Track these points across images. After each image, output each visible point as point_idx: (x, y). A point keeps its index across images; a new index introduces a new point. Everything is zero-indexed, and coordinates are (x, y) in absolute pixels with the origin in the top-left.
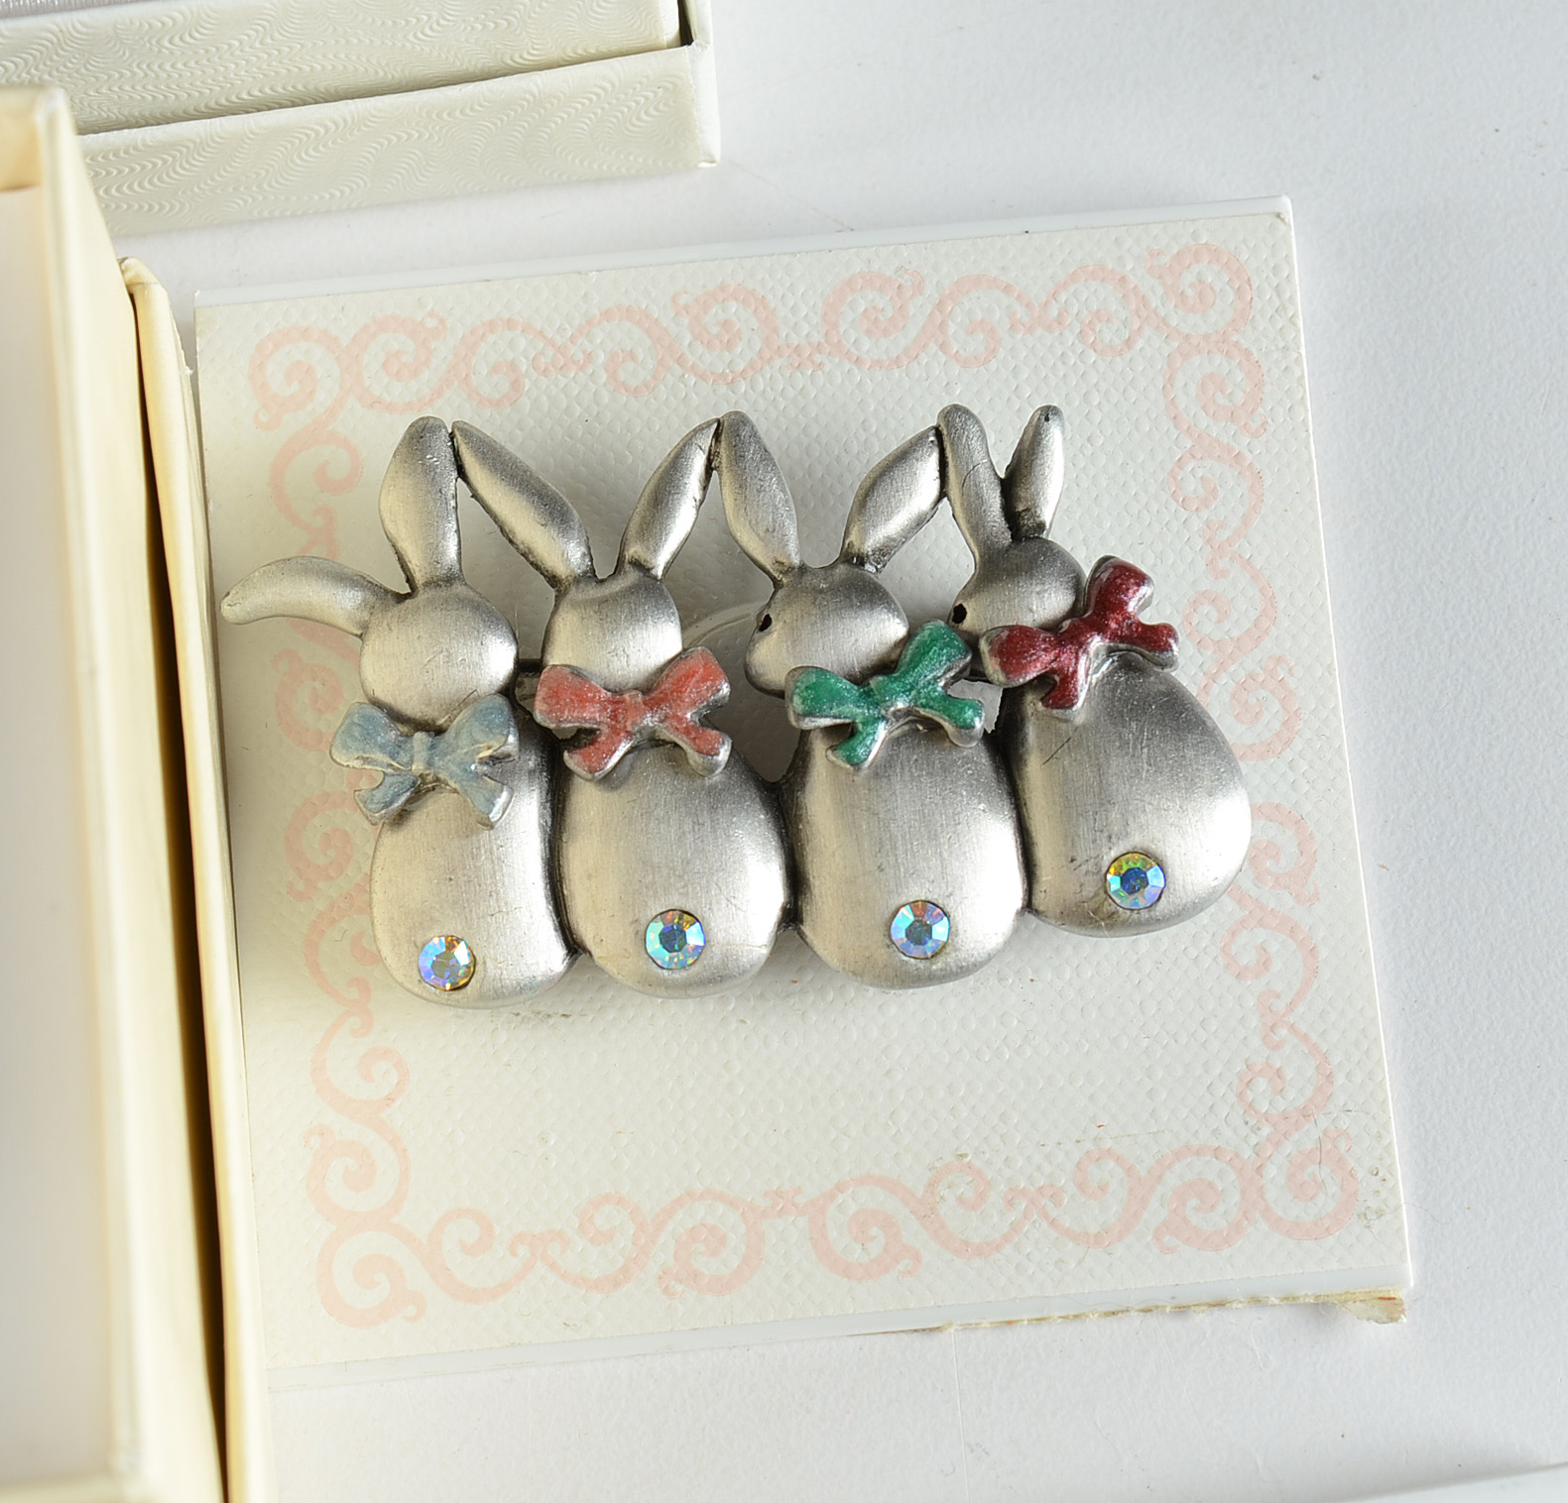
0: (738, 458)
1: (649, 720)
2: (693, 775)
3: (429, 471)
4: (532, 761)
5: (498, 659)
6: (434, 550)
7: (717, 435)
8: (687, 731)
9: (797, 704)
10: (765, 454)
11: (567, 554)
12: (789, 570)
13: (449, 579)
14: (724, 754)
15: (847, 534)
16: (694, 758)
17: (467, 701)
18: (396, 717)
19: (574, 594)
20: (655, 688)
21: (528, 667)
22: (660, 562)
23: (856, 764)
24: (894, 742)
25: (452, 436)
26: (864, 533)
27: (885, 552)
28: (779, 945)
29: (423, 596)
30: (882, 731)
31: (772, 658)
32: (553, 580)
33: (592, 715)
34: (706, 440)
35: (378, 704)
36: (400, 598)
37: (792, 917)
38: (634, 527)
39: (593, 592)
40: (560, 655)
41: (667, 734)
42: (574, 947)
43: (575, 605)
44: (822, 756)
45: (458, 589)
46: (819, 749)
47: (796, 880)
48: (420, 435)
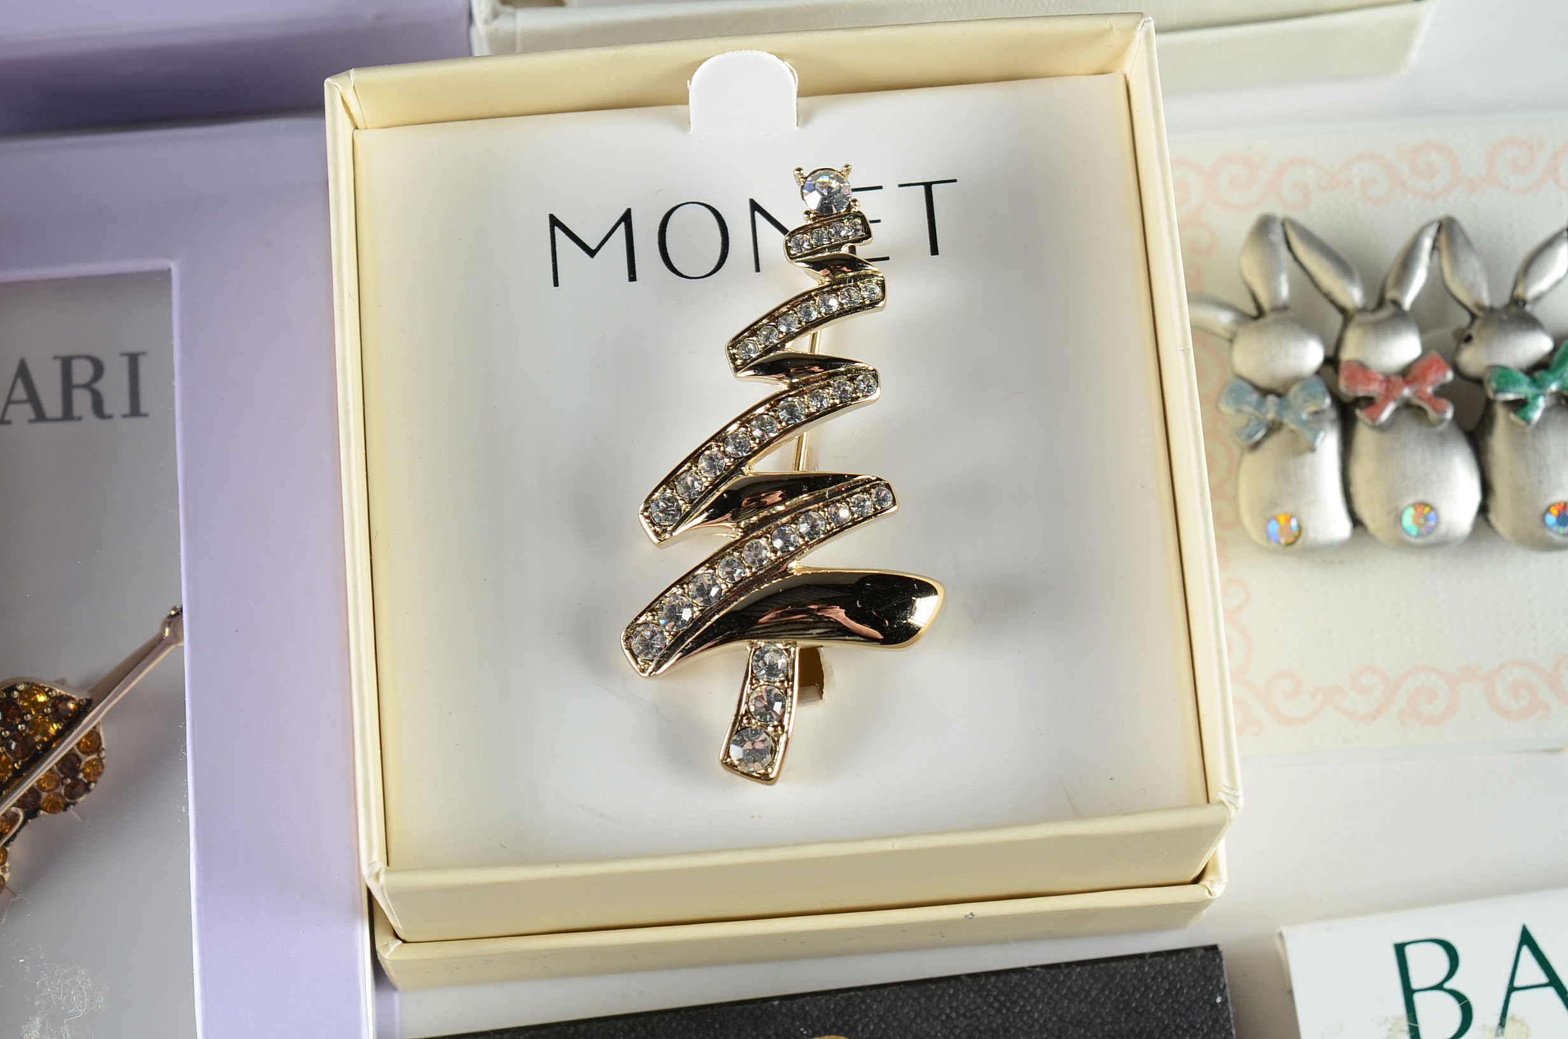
0: (1452, 242)
1: (1407, 392)
2: (1431, 424)
3: (1272, 246)
4: (1332, 414)
5: (1312, 355)
6: (1274, 290)
7: (1439, 230)
8: (1429, 400)
9: (1493, 385)
10: (1468, 243)
11: (1354, 295)
12: (1481, 308)
13: (1285, 308)
14: (1449, 414)
15: (1515, 287)
16: (1432, 415)
17: (1297, 379)
18: (1256, 388)
19: (1358, 318)
20: (1406, 373)
21: (1332, 362)
22: (1408, 301)
23: (1528, 421)
24: (1547, 410)
25: (1283, 225)
26: (1526, 289)
27: (1538, 299)
28: (1476, 527)
29: (1270, 317)
30: (1542, 403)
31: (1473, 359)
32: (1342, 310)
33: (1374, 389)
34: (1432, 231)
35: (1240, 377)
36: (1255, 318)
37: (1483, 510)
38: (1390, 281)
39: (1370, 317)
40: (1348, 354)
41: (1416, 402)
42: (1356, 522)
43: (1361, 325)
44: (1502, 416)
45: (1290, 314)
46: (1501, 413)
47: (1486, 488)
48: (1264, 225)
